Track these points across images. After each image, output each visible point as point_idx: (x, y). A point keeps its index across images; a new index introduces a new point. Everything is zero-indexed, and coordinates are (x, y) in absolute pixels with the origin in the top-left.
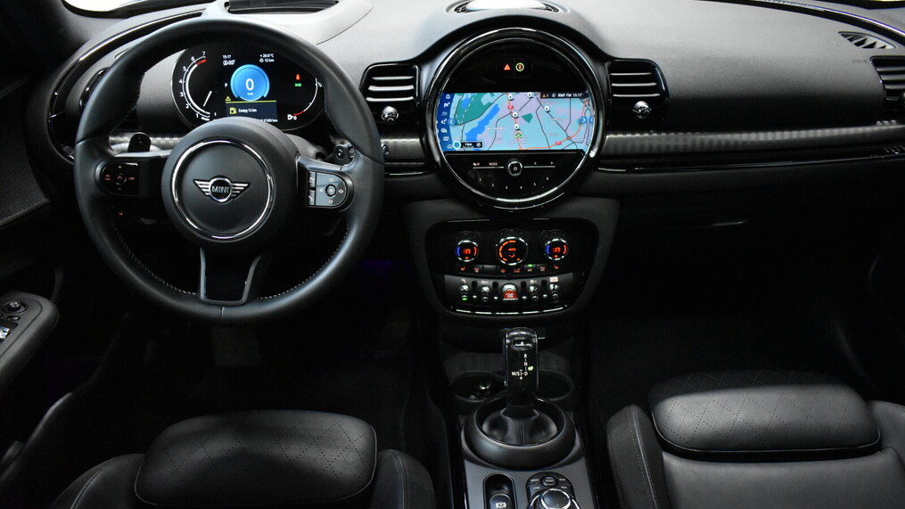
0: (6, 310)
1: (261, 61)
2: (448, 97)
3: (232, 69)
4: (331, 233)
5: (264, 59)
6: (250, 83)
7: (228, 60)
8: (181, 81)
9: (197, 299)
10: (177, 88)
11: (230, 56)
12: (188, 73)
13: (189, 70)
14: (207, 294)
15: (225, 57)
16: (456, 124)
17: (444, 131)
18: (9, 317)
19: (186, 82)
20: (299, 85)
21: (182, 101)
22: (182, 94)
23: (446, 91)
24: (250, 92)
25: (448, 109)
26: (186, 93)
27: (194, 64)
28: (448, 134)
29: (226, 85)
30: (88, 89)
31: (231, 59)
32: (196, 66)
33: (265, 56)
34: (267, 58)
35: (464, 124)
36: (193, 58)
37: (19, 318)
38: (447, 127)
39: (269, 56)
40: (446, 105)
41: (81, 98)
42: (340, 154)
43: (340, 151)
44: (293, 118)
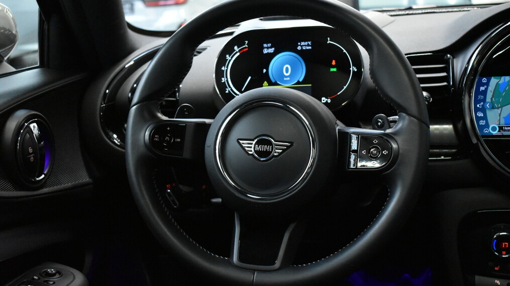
0: (43, 275)
1: (299, 48)
2: (484, 80)
3: (271, 56)
4: (369, 203)
5: (302, 46)
6: (287, 69)
7: (268, 48)
8: (223, 68)
9: (230, 264)
10: (219, 73)
11: (269, 45)
12: (230, 60)
13: (232, 58)
14: (241, 258)
15: (265, 45)
16: (493, 108)
17: (480, 114)
18: (45, 281)
19: (227, 69)
20: (334, 70)
21: (222, 86)
22: (223, 80)
23: (482, 76)
24: (287, 77)
25: (485, 93)
26: (227, 79)
27: (237, 52)
28: (485, 118)
29: (265, 71)
30: (135, 85)
31: (271, 47)
32: (238, 54)
33: (303, 43)
34: (305, 45)
35: (502, 107)
36: (236, 48)
37: (54, 283)
38: (483, 110)
39: (306, 43)
40: (482, 88)
41: (130, 92)
42: (379, 124)
43: (380, 121)
44: (327, 101)
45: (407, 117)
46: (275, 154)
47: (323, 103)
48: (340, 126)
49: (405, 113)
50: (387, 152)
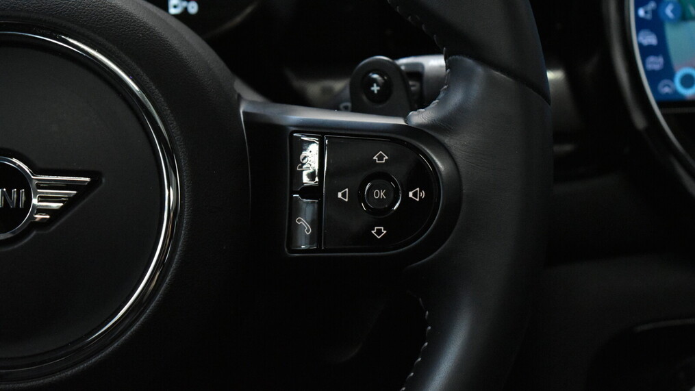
28: (661, 49)
42: (375, 88)
43: (375, 81)
44: (186, 9)
45: (480, 70)
46: (38, 217)
47: (176, 16)
48: (250, 102)
49: (470, 57)
50: (423, 194)
